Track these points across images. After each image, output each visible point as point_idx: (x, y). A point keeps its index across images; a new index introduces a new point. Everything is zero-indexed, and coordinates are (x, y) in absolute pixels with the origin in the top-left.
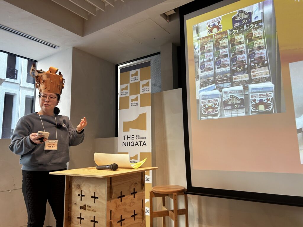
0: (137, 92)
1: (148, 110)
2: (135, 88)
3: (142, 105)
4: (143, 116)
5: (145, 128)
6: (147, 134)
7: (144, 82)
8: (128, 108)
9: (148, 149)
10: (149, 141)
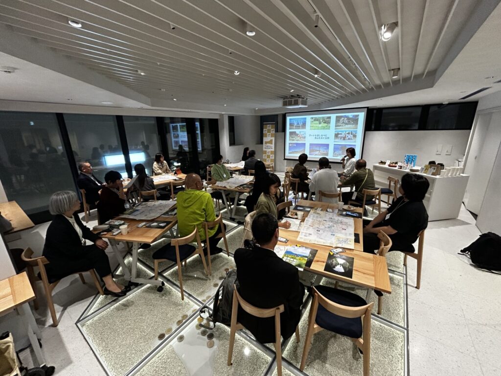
0: (270, 132)
1: (273, 139)
2: (269, 131)
3: (272, 137)
4: (272, 140)
5: (272, 144)
6: (273, 145)
7: (272, 129)
8: (266, 137)
9: (273, 150)
10: (273, 148)
